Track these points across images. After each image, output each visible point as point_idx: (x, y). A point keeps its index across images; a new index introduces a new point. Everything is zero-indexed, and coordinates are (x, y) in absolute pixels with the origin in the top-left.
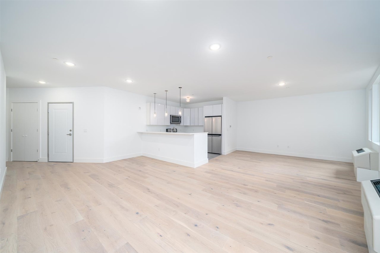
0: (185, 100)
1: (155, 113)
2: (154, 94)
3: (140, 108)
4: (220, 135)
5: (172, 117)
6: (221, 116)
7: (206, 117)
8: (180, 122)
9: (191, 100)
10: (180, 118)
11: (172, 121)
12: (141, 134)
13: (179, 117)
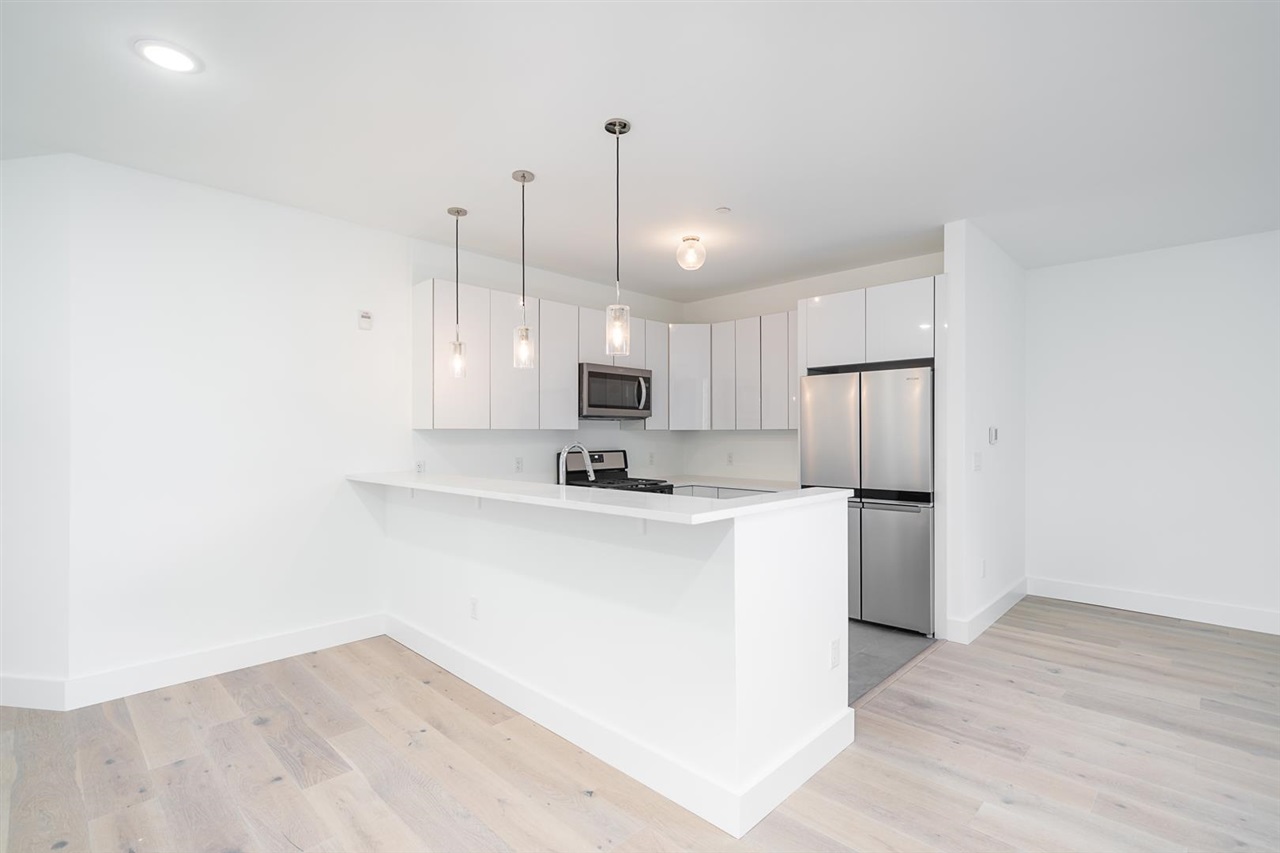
0: (671, 259)
1: (458, 346)
2: (451, 211)
3: (366, 316)
4: (925, 498)
5: (591, 374)
6: (929, 362)
7: (812, 371)
8: (648, 407)
9: (711, 259)
10: (648, 380)
11: (590, 406)
12: (376, 492)
13: (636, 379)
